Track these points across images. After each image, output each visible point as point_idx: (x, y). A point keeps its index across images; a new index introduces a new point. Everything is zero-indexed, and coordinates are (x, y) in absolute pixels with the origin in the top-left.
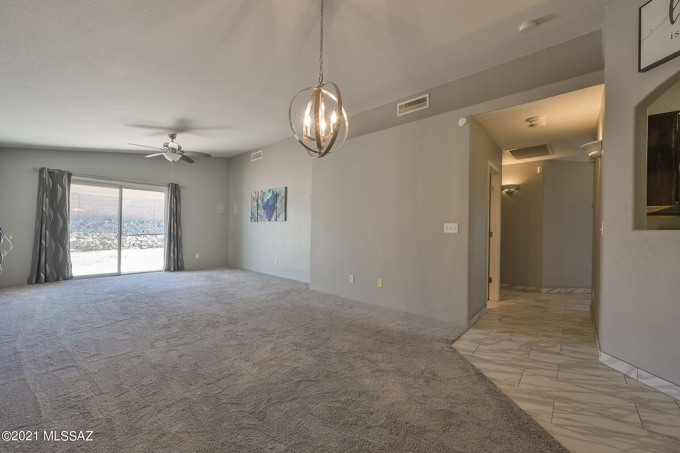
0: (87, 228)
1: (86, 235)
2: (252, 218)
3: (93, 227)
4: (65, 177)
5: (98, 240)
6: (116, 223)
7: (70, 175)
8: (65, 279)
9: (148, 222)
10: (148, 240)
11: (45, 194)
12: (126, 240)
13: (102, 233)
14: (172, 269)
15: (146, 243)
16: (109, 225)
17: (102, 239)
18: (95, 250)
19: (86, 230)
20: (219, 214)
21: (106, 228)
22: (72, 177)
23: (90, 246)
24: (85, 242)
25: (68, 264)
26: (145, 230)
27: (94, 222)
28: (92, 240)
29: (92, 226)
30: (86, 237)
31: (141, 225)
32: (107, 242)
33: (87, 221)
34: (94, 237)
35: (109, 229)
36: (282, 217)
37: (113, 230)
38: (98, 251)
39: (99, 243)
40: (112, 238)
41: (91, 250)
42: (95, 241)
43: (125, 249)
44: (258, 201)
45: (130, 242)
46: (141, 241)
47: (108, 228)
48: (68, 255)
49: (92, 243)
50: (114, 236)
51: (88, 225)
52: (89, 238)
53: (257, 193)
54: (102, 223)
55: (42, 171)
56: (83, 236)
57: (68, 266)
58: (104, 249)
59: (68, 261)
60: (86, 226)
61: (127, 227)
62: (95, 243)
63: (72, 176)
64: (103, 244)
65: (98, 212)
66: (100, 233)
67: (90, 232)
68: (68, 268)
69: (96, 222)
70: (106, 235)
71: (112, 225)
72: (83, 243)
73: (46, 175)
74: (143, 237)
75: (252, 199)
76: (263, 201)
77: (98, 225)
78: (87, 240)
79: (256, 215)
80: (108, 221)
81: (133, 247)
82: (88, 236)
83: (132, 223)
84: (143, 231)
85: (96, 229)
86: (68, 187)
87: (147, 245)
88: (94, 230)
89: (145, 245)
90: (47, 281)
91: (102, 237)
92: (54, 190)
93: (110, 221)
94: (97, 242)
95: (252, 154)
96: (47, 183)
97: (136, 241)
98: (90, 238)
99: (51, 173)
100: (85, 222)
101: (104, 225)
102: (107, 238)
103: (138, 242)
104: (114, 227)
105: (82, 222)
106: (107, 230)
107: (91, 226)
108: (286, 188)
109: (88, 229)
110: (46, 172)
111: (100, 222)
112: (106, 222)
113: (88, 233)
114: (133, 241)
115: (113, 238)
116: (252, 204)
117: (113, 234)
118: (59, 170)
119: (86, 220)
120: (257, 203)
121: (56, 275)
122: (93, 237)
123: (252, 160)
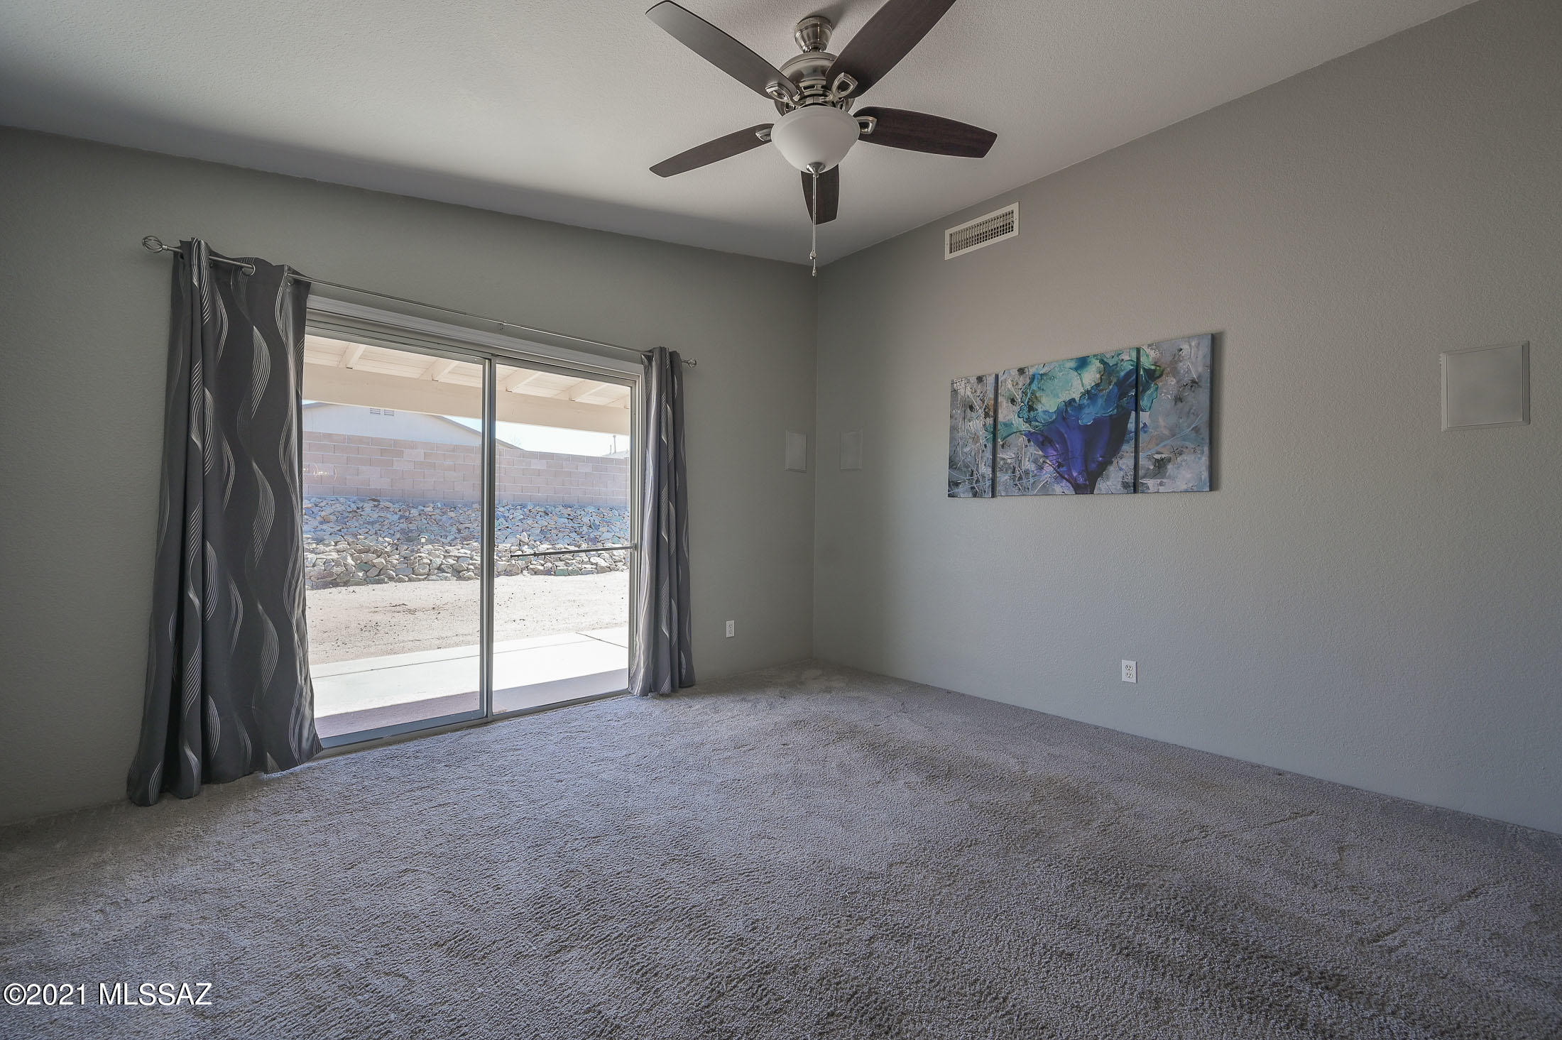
0: (321, 523)
1: (320, 541)
2: (953, 484)
3: (337, 521)
4: (284, 293)
5: (351, 555)
6: (391, 510)
7: (302, 288)
8: (286, 762)
9: (465, 505)
10: (473, 553)
11: (198, 366)
12: (420, 554)
13: (359, 537)
14: (666, 687)
15: (471, 562)
16: (375, 516)
17: (360, 552)
18: (346, 584)
19: (319, 529)
20: (790, 470)
21: (369, 523)
22: (314, 302)
23: (331, 574)
24: (320, 562)
25: (301, 695)
26: (461, 527)
27: (339, 508)
28: (335, 555)
29: (333, 518)
30: (321, 547)
31: (452, 514)
32: (374, 561)
33: (322, 504)
34: (340, 546)
35: (377, 526)
36: (1189, 470)
37: (386, 527)
38: (351, 589)
39: (353, 563)
40: (386, 550)
41: (335, 584)
42: (345, 559)
43: (420, 580)
44: (996, 412)
45: (431, 561)
46: (459, 557)
47: (372, 523)
48: (299, 653)
49: (338, 564)
50: (389, 544)
51: (323, 514)
52: (327, 549)
53: (991, 380)
54: (358, 508)
55: (183, 256)
56: (314, 546)
57: (300, 704)
58: (366, 581)
59: (300, 680)
60: (319, 518)
61: (418, 518)
62: (345, 565)
63: (311, 297)
64: (365, 566)
65: (346, 479)
66: (355, 536)
67: (330, 534)
68: (298, 711)
69: (343, 508)
70: (370, 542)
71: (380, 514)
72: (314, 566)
73: (200, 277)
74: (460, 548)
75: (953, 406)
76: (1031, 408)
77: (347, 514)
78: (324, 557)
79: (985, 470)
80: (372, 504)
81: (441, 575)
82: (324, 544)
83: (430, 509)
84: (459, 531)
85: (344, 526)
86: (295, 345)
87: (472, 567)
88: (339, 528)
89: (468, 570)
90: (210, 774)
91: (359, 547)
92: (239, 352)
93: (376, 503)
94: (350, 561)
95: (948, 232)
96: (207, 317)
97: (445, 556)
98: (330, 551)
99: (223, 271)
100: (316, 506)
101: (362, 513)
102: (372, 550)
103: (451, 561)
104: (387, 521)
105: (310, 506)
106: (370, 527)
107: (331, 517)
108: (1216, 342)
109: (324, 527)
110: (204, 263)
111: (354, 507)
112: (368, 506)
113: (325, 537)
114: (439, 557)
115: (388, 549)
116: (953, 429)
117: (387, 539)
118: (258, 262)
119: (318, 500)
120: (990, 421)
121: (249, 743)
122: (337, 547)
123: (948, 256)
